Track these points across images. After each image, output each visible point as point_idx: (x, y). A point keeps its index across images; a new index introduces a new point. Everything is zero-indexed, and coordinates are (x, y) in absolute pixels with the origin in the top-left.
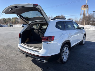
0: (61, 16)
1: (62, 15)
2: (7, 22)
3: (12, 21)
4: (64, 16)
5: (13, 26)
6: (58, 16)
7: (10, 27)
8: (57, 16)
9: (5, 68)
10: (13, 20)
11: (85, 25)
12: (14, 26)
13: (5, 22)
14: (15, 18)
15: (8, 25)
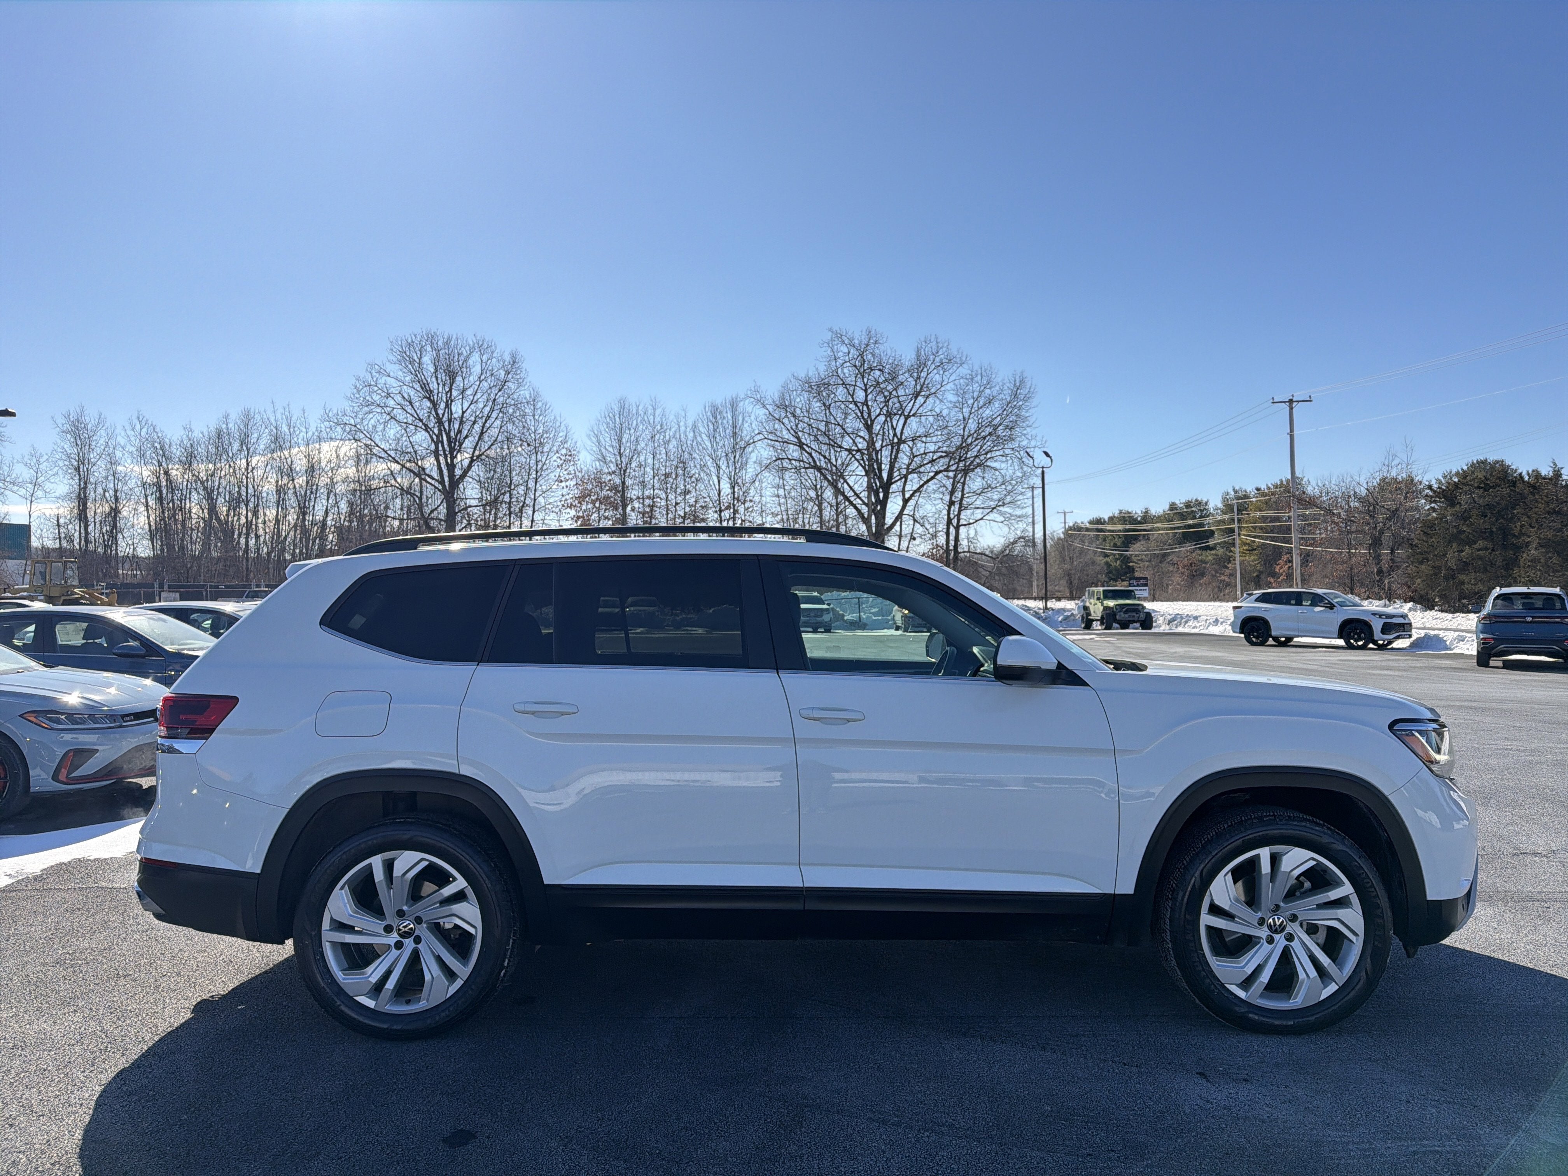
10: (1235, 537)
13: (1131, 564)
14: (1264, 506)
15: (1086, 608)
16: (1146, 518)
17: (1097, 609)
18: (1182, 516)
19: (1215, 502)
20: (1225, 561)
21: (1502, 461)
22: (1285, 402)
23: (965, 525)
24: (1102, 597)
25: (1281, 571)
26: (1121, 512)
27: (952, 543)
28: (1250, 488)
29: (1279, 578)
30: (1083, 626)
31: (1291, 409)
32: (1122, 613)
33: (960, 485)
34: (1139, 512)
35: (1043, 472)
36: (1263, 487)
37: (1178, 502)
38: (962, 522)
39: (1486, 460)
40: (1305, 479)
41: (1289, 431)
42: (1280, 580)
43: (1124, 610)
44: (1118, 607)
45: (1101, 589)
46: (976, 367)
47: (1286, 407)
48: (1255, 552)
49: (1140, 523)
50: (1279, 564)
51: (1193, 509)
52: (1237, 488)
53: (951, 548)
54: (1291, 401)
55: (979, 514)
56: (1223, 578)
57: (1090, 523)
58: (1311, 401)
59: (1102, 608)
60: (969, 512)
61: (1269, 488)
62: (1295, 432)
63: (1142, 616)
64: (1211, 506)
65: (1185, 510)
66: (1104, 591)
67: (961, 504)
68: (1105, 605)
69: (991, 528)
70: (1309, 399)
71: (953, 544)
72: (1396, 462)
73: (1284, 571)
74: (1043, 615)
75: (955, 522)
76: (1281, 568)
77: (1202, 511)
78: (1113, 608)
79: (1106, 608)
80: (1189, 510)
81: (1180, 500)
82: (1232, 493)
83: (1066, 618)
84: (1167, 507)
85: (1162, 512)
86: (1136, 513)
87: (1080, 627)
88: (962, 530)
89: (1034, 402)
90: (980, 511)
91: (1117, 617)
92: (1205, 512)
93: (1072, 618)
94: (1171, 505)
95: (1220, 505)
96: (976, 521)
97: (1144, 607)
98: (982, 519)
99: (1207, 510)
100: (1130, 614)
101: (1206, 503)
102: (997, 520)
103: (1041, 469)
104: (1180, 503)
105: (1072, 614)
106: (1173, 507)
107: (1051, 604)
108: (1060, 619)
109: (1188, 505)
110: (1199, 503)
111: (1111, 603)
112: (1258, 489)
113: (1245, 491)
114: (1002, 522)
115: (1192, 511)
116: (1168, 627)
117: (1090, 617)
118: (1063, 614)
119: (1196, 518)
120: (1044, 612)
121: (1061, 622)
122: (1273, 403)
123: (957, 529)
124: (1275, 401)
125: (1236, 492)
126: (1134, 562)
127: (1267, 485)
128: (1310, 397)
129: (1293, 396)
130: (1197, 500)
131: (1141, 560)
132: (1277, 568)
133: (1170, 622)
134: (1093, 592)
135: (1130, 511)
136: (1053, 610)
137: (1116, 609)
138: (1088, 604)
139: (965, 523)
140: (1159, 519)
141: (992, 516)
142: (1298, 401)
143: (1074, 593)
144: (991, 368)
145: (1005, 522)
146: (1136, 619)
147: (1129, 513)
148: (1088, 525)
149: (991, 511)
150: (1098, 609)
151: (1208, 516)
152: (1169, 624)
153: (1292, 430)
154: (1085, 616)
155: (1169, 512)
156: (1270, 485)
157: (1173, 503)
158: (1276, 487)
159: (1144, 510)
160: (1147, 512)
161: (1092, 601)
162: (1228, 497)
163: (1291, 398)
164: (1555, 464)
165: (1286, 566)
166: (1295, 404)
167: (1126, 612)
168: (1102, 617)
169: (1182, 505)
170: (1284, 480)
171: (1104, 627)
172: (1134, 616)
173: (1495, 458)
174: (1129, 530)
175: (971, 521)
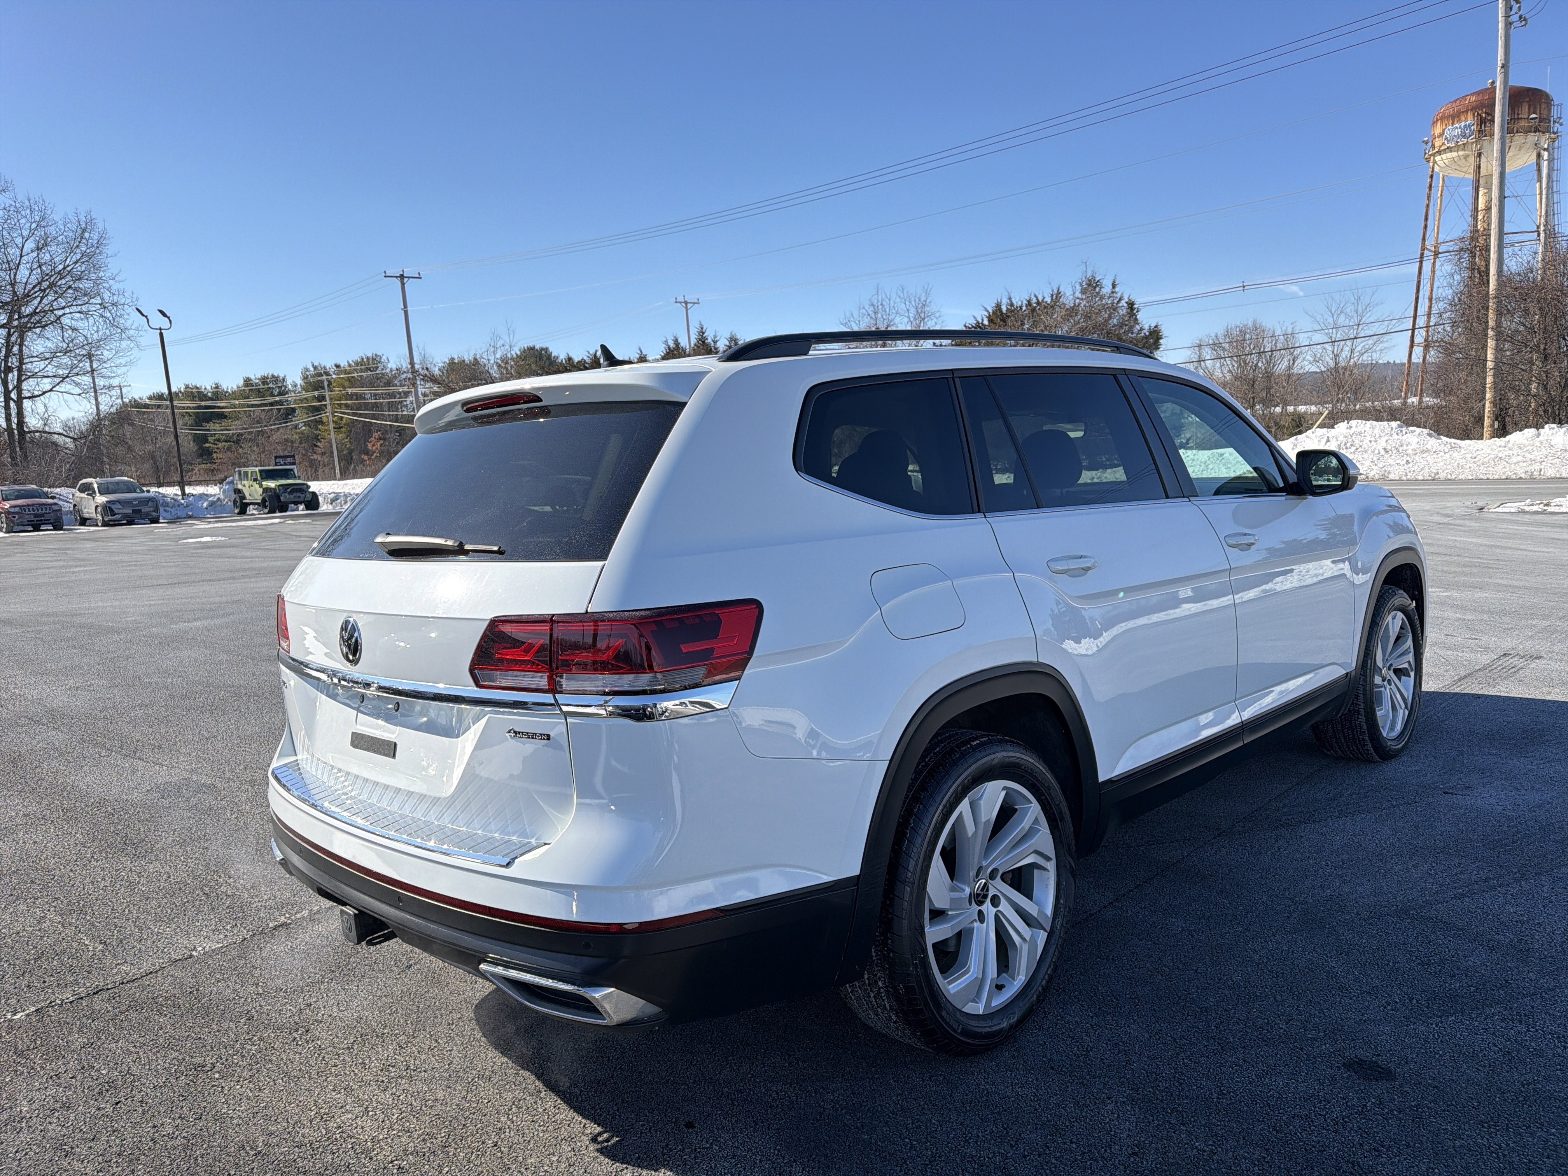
0: (1071, 294)
1: (1091, 286)
2: (237, 440)
3: (301, 420)
4: (1126, 292)
5: (312, 503)
6: (1019, 300)
7: (275, 520)
8: (1013, 310)
9: (54, 1129)
10: (327, 415)
11: (1502, 431)
12: (324, 507)
13: (207, 445)
14: (346, 384)
15: (238, 491)
16: (218, 394)
17: (253, 491)
18: (260, 393)
19: (294, 378)
20: (312, 440)
21: (547, 349)
22: (397, 277)
23: (29, 398)
24: (259, 478)
25: (374, 448)
26: (187, 387)
27: (15, 420)
28: (329, 364)
29: (372, 455)
30: (237, 511)
31: (403, 284)
32: (287, 494)
33: (16, 349)
34: (209, 388)
35: (161, 335)
36: (343, 364)
37: (253, 377)
38: (25, 394)
39: (534, 347)
40: (384, 358)
41: (403, 307)
42: (373, 457)
43: (289, 490)
44: (281, 488)
45: (257, 469)
46: (20, 198)
47: (398, 282)
48: (343, 430)
49: (211, 399)
50: (371, 442)
51: (271, 385)
52: (316, 364)
53: (14, 426)
54: (402, 277)
55: (46, 384)
56: (315, 457)
57: (150, 398)
58: (420, 278)
59: (261, 490)
60: (32, 381)
61: (350, 365)
62: (409, 309)
63: (309, 497)
64: (289, 382)
65: (262, 386)
66: (261, 471)
67: (20, 370)
68: (264, 486)
69: (65, 401)
70: (418, 276)
71: (16, 422)
72: (500, 344)
73: (377, 449)
74: (183, 501)
75: (13, 395)
76: (373, 445)
77: (280, 387)
78: (275, 489)
79: (266, 490)
80: (266, 386)
81: (255, 374)
82: (312, 369)
83: (212, 504)
84: (241, 383)
85: (235, 388)
86: (205, 389)
87: (232, 512)
88: (27, 404)
89: (109, 250)
90: (49, 380)
91: (282, 498)
92: (283, 388)
93: (219, 503)
94: (245, 381)
95: (299, 382)
96: (44, 393)
97: (308, 487)
98: (51, 390)
99: (286, 387)
100: (295, 494)
101: (284, 380)
102: (72, 391)
103: (159, 331)
104: (256, 379)
105: (218, 499)
106: (248, 382)
107: (188, 490)
108: (205, 505)
109: (264, 380)
110: (275, 379)
111: (272, 484)
112: (337, 366)
113: (325, 367)
114: (79, 395)
115: (269, 388)
116: (330, 507)
117: (244, 501)
118: (207, 500)
119: (274, 396)
120: (183, 499)
121: (206, 508)
122: (385, 277)
123: (19, 402)
124: (387, 275)
125: (315, 368)
126: (210, 443)
127: (348, 362)
128: (419, 274)
129: (403, 271)
130: (273, 376)
131: (219, 440)
132: (370, 446)
133: (332, 501)
134: (246, 473)
135: (198, 386)
136: (193, 495)
137: (279, 490)
138: (240, 487)
139: (29, 395)
140: (234, 395)
141: (64, 387)
142: (409, 278)
143: (161, 478)
144: (43, 201)
145: (82, 395)
146: (302, 499)
147: (197, 388)
148: (148, 401)
149: (62, 381)
150: (256, 490)
151: (287, 393)
152: (331, 503)
153: (405, 306)
154: (238, 500)
155: (243, 388)
156: (351, 362)
157: (248, 378)
158: (357, 364)
159: (214, 386)
160: (217, 387)
161: (245, 482)
162: (307, 373)
163: (402, 273)
164: (641, 351)
165: (379, 444)
166: (406, 280)
167: (291, 493)
168: (264, 500)
169: (257, 381)
170: (364, 357)
171: (267, 510)
172: (299, 497)
173: (541, 346)
174: (200, 407)
175: (36, 393)
